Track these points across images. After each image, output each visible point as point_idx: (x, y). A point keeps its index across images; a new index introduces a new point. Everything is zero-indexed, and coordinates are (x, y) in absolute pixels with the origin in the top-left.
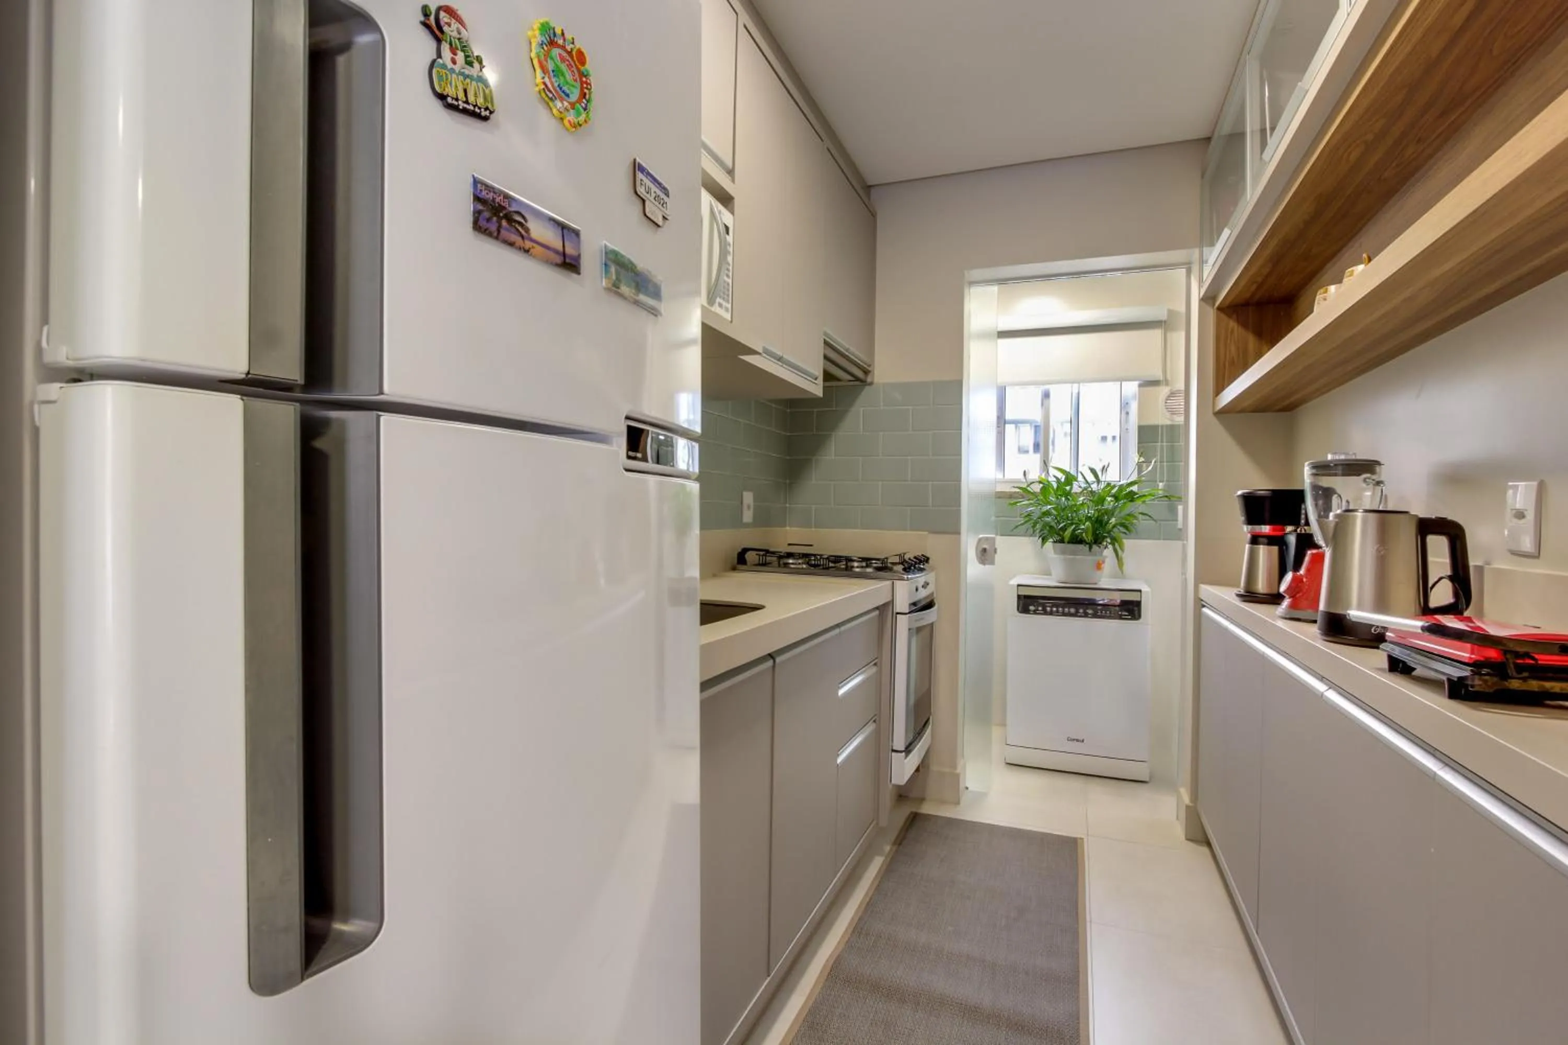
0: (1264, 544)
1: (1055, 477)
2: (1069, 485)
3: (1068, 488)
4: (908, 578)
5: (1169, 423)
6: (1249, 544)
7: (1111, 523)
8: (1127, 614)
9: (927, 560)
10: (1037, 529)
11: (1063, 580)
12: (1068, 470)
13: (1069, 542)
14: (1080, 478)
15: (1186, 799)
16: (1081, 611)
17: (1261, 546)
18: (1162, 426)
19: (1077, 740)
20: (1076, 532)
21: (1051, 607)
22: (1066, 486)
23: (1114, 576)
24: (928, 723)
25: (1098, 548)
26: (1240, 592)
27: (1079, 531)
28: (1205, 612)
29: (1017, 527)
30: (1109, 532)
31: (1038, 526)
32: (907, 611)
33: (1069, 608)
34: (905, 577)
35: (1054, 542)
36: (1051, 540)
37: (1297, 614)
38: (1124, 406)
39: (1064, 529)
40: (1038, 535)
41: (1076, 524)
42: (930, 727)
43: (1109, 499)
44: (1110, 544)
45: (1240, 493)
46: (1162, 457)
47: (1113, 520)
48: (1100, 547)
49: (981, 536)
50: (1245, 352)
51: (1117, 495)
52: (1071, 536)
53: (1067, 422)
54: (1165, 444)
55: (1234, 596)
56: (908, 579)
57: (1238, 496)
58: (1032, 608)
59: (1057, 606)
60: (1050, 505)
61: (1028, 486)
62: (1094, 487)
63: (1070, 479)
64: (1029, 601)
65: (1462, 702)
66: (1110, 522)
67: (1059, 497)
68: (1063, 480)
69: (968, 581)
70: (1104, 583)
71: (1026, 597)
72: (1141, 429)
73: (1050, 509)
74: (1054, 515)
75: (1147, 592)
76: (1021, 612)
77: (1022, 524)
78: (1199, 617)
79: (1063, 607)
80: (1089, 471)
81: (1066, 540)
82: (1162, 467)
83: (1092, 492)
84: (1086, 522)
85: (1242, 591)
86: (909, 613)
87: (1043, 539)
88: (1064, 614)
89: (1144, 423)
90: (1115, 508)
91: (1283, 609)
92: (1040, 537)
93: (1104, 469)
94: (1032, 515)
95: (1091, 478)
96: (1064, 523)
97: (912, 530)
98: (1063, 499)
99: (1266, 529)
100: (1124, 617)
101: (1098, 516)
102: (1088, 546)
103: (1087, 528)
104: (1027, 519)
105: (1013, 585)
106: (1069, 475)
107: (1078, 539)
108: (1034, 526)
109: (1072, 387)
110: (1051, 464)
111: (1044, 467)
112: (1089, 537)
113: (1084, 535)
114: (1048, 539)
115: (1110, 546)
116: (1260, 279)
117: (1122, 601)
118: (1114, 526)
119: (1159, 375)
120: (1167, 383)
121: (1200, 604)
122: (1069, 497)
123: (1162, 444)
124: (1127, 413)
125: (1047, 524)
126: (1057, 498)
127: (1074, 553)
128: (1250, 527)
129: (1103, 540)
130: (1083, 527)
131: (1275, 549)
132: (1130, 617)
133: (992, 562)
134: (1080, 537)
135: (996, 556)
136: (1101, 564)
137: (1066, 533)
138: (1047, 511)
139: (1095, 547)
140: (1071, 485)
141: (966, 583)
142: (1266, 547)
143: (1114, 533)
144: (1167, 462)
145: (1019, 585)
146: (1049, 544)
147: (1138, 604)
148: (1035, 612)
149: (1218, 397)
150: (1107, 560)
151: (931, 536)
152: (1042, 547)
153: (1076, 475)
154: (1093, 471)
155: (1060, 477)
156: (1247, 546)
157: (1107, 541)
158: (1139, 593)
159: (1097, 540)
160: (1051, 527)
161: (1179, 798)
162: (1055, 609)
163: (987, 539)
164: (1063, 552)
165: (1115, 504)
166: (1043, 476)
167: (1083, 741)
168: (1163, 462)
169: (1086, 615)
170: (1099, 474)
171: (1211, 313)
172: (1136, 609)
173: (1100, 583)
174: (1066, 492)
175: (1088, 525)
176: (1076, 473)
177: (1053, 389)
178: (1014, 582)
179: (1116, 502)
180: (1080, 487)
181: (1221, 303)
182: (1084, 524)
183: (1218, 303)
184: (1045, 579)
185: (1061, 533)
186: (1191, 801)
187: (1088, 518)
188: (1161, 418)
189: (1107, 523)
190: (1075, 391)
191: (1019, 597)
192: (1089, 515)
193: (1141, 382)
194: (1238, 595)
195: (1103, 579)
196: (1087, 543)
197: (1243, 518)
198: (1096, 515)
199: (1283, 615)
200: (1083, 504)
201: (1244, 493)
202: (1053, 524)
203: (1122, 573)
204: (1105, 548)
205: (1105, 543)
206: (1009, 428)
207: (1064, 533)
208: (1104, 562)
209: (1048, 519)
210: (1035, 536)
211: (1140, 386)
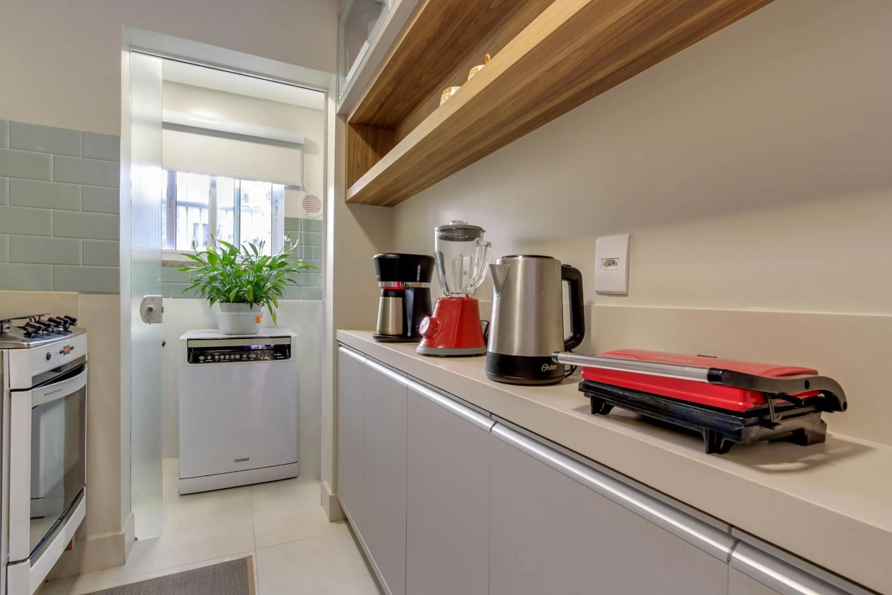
0: (393, 296)
1: (221, 249)
2: (233, 255)
3: (232, 257)
4: (28, 345)
5: (305, 217)
6: (383, 296)
7: (267, 287)
8: (280, 355)
9: (73, 321)
10: (206, 292)
11: (230, 332)
12: (232, 244)
13: (233, 302)
14: (242, 250)
15: (330, 492)
16: (245, 356)
17: (391, 298)
18: (301, 219)
19: (243, 460)
20: (240, 293)
21: (219, 355)
22: (231, 256)
23: (270, 327)
24: (82, 493)
25: (257, 306)
26: (376, 334)
27: (242, 292)
28: (342, 350)
29: (187, 289)
30: (266, 293)
31: (207, 289)
32: (30, 386)
33: (235, 355)
34: (25, 344)
35: (221, 302)
36: (218, 300)
37: (433, 351)
38: (274, 203)
39: (229, 291)
40: (207, 297)
41: (240, 286)
42: (84, 498)
43: (265, 269)
44: (266, 302)
45: (375, 256)
46: (301, 241)
47: (269, 285)
48: (259, 305)
49: (145, 296)
50: (366, 159)
51: (271, 265)
52: (235, 297)
53: (230, 209)
54: (303, 232)
55: (372, 338)
56: (29, 347)
57: (376, 258)
58: (202, 358)
59: (224, 354)
60: (217, 271)
61: (198, 255)
62: (253, 259)
63: (234, 251)
64: (198, 352)
65: (719, 455)
66: (266, 285)
67: (225, 266)
68: (228, 252)
69: (132, 340)
70: (262, 332)
71: (196, 349)
72: (286, 219)
73: (217, 274)
74: (221, 280)
75: (295, 337)
76: (190, 363)
77: (191, 287)
78: (336, 354)
79: (230, 354)
80: (250, 246)
81: (231, 300)
82: (301, 248)
83: (252, 262)
84: (247, 285)
85: (378, 333)
86: (33, 388)
87: (211, 299)
88: (230, 360)
89: (287, 216)
90: (270, 275)
91: (422, 347)
92: (208, 298)
93: (262, 244)
94: (202, 280)
95: (251, 252)
96: (229, 286)
97: (54, 290)
98: (229, 267)
99: (394, 284)
100: (278, 357)
101: (257, 281)
102: (249, 304)
103: (249, 290)
104: (196, 283)
105: (183, 340)
106: (233, 248)
107: (242, 299)
108: (203, 289)
109: (235, 180)
110: (218, 238)
111: (212, 240)
112: (250, 297)
113: (246, 295)
114: (216, 299)
115: (266, 304)
116: (383, 99)
117: (275, 346)
118: (269, 289)
119: (299, 184)
120: (304, 190)
121: (338, 344)
122: (233, 265)
123: (301, 232)
124: (277, 208)
125: (214, 288)
126: (223, 267)
127: (239, 310)
128: (384, 283)
129: (261, 300)
130: (245, 289)
131: (400, 299)
132: (283, 357)
133: (159, 321)
134: (243, 297)
135: (163, 314)
136: (260, 318)
137: (231, 294)
138: (214, 276)
139: (255, 305)
140: (236, 256)
141: (131, 342)
142: (394, 298)
143: (268, 294)
144: (304, 245)
145: (188, 340)
146: (217, 304)
147: (289, 346)
148: (205, 361)
149: (349, 189)
150: (264, 315)
151: (81, 296)
152: (211, 307)
153: (238, 248)
154: (253, 247)
155: (225, 250)
156: (381, 298)
157: (263, 301)
158: (289, 338)
159: (257, 300)
160: (218, 290)
161: (323, 489)
162: (222, 357)
163: (153, 299)
164: (229, 310)
165: (269, 272)
166: (211, 248)
167: (248, 459)
168: (302, 245)
169: (249, 359)
170: (258, 248)
171: (344, 127)
172: (287, 350)
173: (259, 332)
174: (231, 260)
175: (249, 287)
176: (238, 247)
177: (219, 180)
178: (185, 337)
179: (270, 271)
180: (242, 258)
181: (351, 119)
182: (246, 287)
183: (348, 120)
184: (212, 332)
185: (227, 295)
186: (333, 492)
187: (249, 282)
188: (300, 214)
189: (264, 286)
190: (237, 186)
191: (190, 350)
192: (250, 280)
193: (286, 186)
194: (376, 338)
195: (261, 329)
196: (248, 302)
197: (378, 276)
198: (256, 280)
199: (422, 353)
200: (245, 271)
201: (380, 256)
202: (220, 287)
203: (276, 324)
204: (263, 306)
205: (262, 302)
206: (181, 210)
207: (229, 295)
208: (262, 316)
209: (216, 284)
210: (206, 298)
211: (285, 188)
